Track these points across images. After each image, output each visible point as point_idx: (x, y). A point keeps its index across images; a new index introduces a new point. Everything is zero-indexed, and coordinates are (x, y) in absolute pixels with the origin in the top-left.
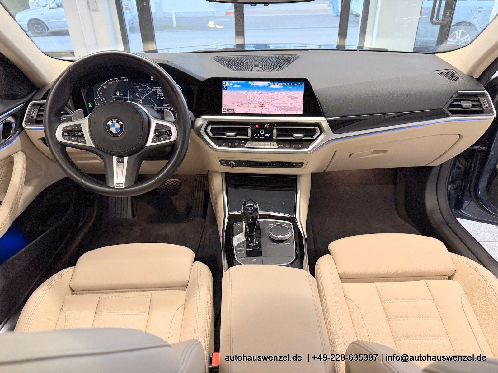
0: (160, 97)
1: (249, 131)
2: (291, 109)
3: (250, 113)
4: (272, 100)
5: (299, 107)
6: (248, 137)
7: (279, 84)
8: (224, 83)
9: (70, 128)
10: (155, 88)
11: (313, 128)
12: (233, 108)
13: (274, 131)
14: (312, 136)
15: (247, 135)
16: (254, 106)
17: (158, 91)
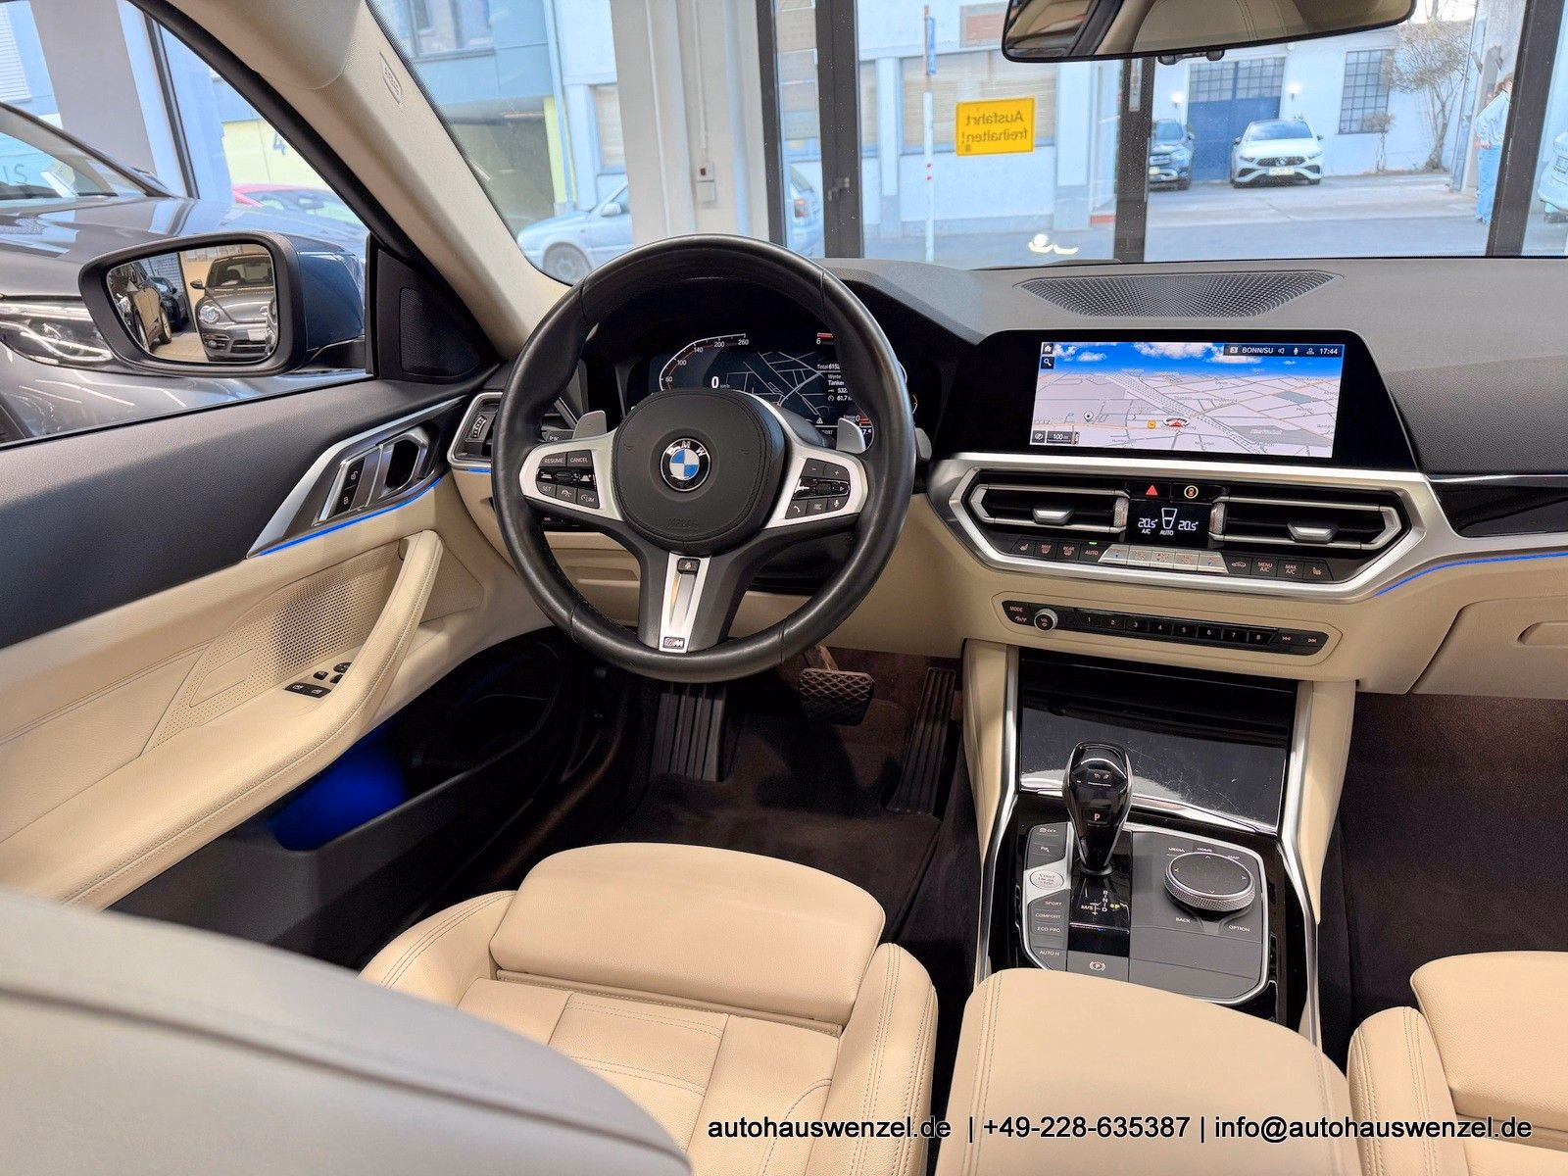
0: (836, 394)
1: (1121, 510)
2: (1288, 437)
3: (1128, 446)
4: (1217, 404)
5: (1319, 431)
6: (1114, 530)
7: (1245, 350)
8: (1045, 347)
9: (560, 460)
10: (826, 367)
11: (1374, 508)
12: (1067, 429)
13: (1214, 511)
14: (1368, 539)
15: (1110, 522)
16: (1146, 424)
17: (834, 377)
